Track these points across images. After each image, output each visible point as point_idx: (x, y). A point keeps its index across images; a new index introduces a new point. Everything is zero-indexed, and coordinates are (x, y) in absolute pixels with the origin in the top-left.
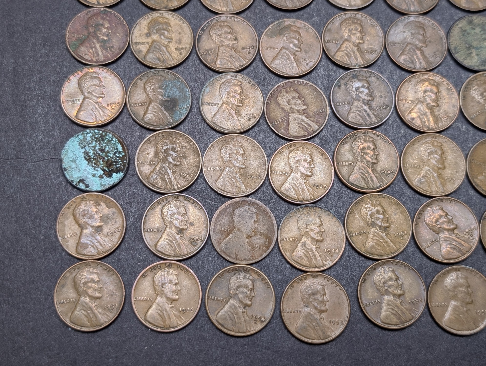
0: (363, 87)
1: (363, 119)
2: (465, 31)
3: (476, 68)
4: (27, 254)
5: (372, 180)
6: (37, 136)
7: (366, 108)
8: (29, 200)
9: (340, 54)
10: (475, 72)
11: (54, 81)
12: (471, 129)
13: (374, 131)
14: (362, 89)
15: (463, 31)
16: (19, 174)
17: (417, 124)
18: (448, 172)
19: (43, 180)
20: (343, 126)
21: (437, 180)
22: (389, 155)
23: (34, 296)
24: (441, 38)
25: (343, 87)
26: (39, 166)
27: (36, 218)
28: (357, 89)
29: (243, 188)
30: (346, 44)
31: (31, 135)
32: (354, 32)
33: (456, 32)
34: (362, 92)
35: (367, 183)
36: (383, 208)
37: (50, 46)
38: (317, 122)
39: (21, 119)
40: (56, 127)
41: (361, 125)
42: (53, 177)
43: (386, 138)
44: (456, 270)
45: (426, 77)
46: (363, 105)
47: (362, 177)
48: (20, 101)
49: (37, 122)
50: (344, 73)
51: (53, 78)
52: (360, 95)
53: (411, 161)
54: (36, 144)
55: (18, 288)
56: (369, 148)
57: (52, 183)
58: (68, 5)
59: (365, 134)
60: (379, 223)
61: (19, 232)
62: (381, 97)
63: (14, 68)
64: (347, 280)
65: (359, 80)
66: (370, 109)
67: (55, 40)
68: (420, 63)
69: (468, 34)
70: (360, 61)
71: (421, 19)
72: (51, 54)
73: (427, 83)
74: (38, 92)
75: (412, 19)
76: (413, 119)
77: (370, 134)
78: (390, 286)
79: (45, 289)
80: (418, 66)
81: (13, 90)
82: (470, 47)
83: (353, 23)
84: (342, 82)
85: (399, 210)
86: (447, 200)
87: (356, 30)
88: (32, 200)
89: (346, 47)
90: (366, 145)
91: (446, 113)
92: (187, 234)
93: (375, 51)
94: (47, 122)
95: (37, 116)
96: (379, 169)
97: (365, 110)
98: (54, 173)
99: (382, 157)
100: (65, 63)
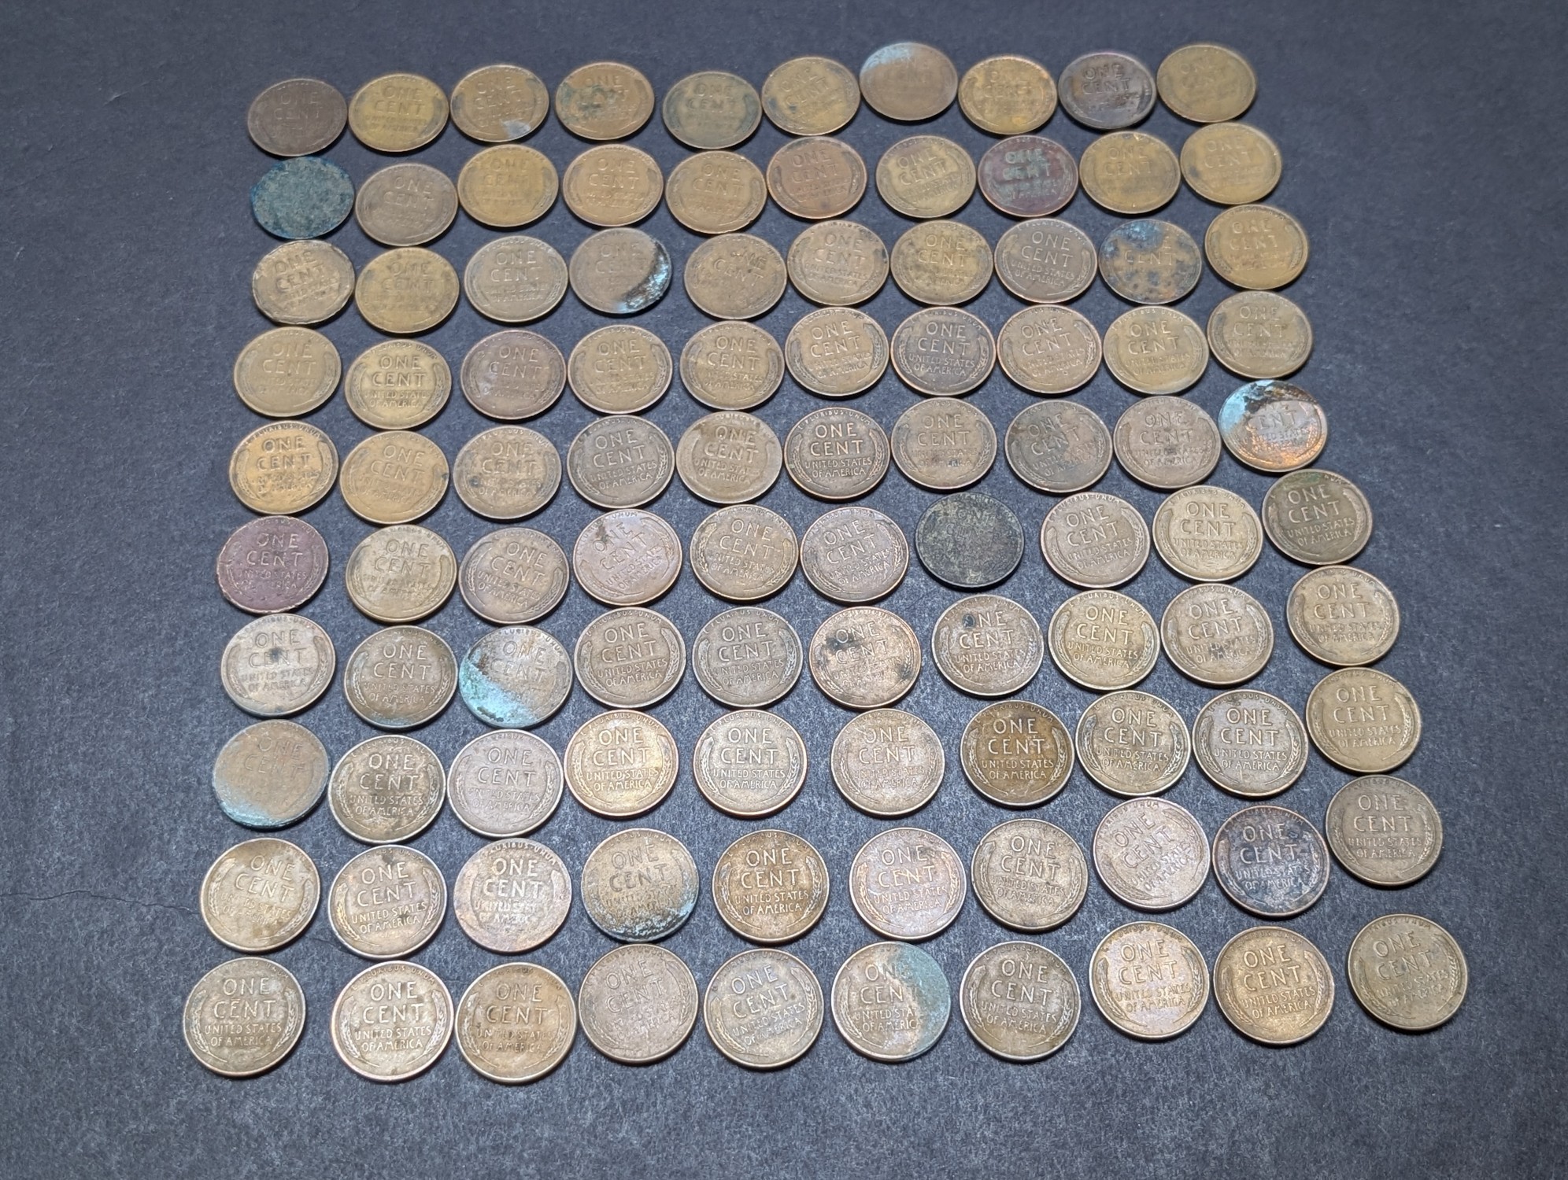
4: (27, 1060)
6: (51, 854)
8: (34, 966)
11: (85, 754)
16: (18, 922)
19: (59, 929)
23: (37, 1135)
26: (54, 905)
27: (45, 997)
31: (41, 851)
37: (79, 691)
39: (23, 823)
40: (86, 835)
42: (77, 924)
48: (22, 793)
49: (51, 828)
51: (82, 749)
54: (48, 867)
55: (9, 1122)
57: (76, 934)
58: (112, 616)
61: (15, 1023)
63: (13, 733)
64: (598, 1087)
67: (88, 681)
72: (81, 705)
74: (55, 774)
79: (57, 1121)
81: (11, 773)
88: (38, 968)
94: (70, 828)
95: (52, 817)
98: (79, 919)
100: (106, 721)
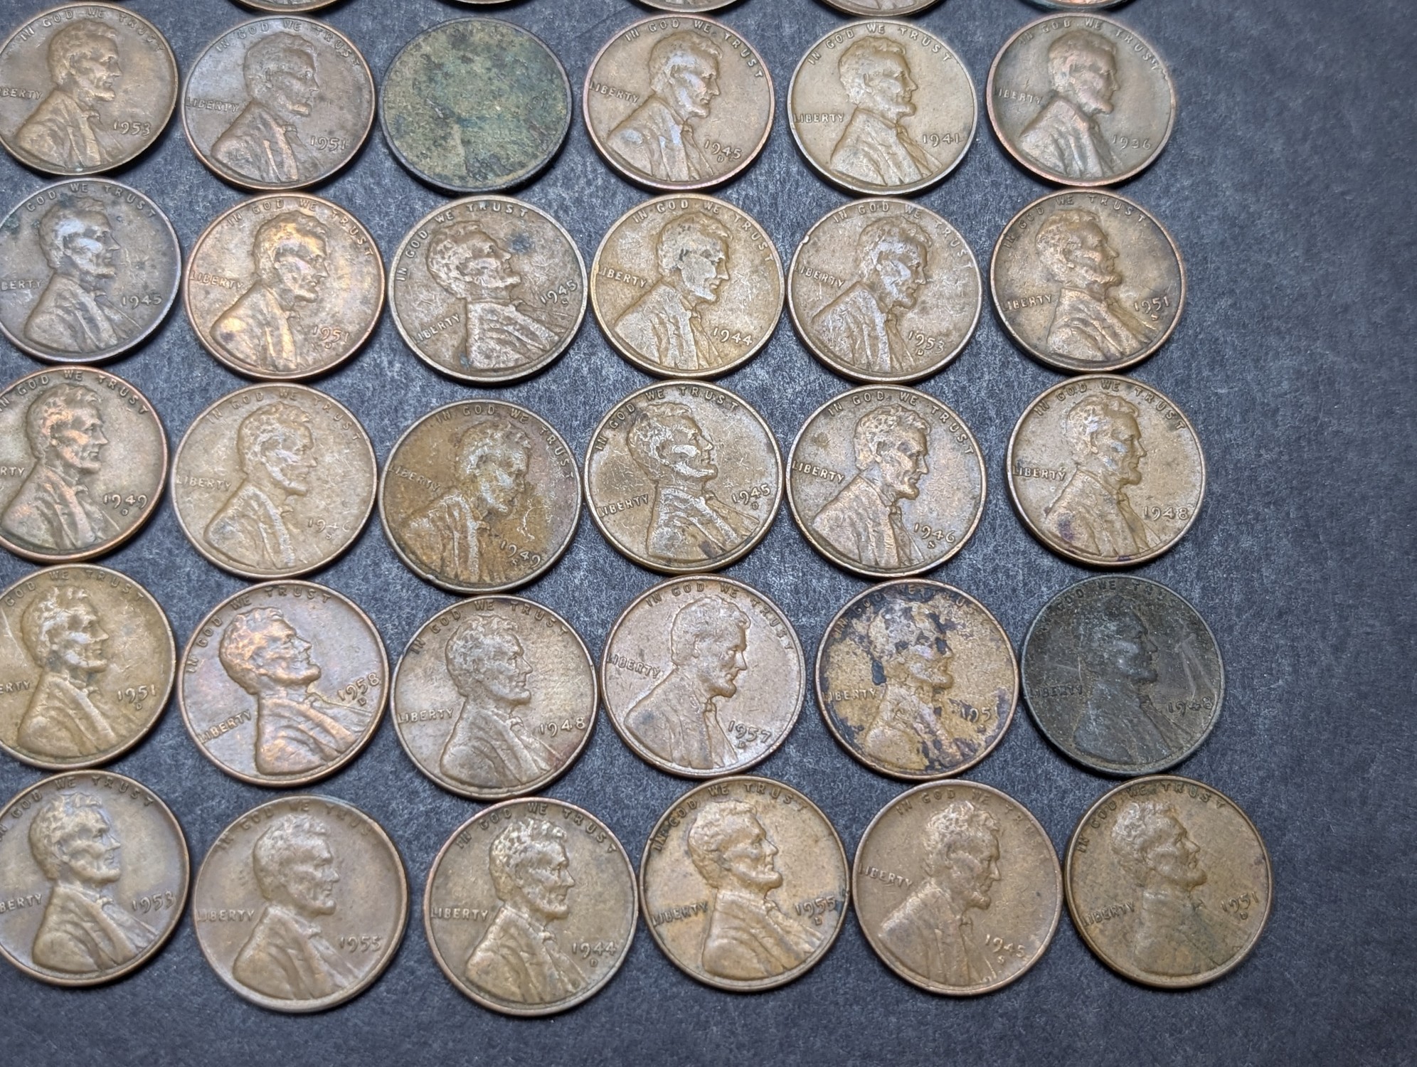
0: (89, 234)
1: (74, 336)
2: (440, 66)
3: (456, 185)
5: (73, 524)
7: (88, 300)
9: (34, 131)
10: (452, 195)
12: (417, 372)
13: (102, 373)
14: (82, 242)
15: (432, 67)
17: (244, 350)
18: (318, 503)
20: (15, 355)
21: (279, 526)
22: (138, 446)
24: (360, 89)
25: (26, 233)
28: (68, 240)
30: (59, 101)
32: (86, 64)
33: (408, 68)
34: (81, 251)
35: (56, 531)
36: (94, 611)
41: (65, 352)
43: (138, 395)
44: (294, 808)
45: (290, 207)
46: (80, 291)
47: (43, 514)
50: (40, 187)
52: (77, 259)
53: (205, 467)
56: (77, 424)
59: (73, 380)
60: (72, 657)
62: (141, 265)
65: (80, 214)
66: (100, 305)
68: (280, 165)
69: (446, 75)
70: (95, 154)
71: (304, 27)
73: (291, 227)
75: (276, 25)
76: (229, 337)
77: (87, 382)
78: (76, 854)
80: (272, 174)
82: (446, 118)
83: (93, 36)
84: (27, 219)
85: (141, 620)
86: (298, 590)
87: (95, 59)
89: (56, 111)
90: (68, 415)
91: (337, 322)
93: (143, 126)
96: (100, 488)
97: (83, 307)
99: (117, 452)
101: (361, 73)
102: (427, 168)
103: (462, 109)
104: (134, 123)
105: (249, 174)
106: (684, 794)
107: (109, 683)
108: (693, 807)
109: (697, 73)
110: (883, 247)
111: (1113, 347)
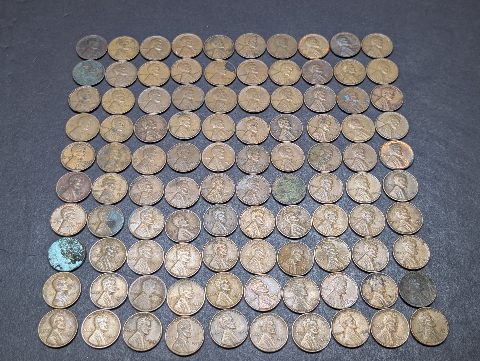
0: (221, 214)
1: (220, 232)
2: (282, 183)
3: (287, 204)
4: (25, 305)
5: (223, 265)
6: (36, 242)
7: (222, 225)
8: (29, 276)
9: (210, 196)
10: (286, 205)
11: (48, 212)
12: (282, 237)
13: (226, 238)
14: (220, 215)
15: (281, 183)
16: (24, 262)
17: (251, 234)
18: (266, 260)
19: (37, 265)
20: (209, 235)
21: (260, 265)
22: (234, 251)
23: (27, 329)
24: (268, 187)
25: (210, 214)
26: (36, 258)
27: (32, 286)
28: (218, 215)
29: (149, 270)
30: (214, 190)
31: (33, 241)
32: (218, 184)
33: (276, 183)
34: (220, 217)
35: (220, 266)
36: (227, 280)
37: (47, 192)
38: (194, 233)
39: (27, 232)
40: (47, 237)
41: (219, 235)
42: (43, 264)
43: (232, 242)
44: (267, 315)
45: (258, 208)
47: (217, 263)
48: (28, 223)
49: (36, 234)
50: (211, 206)
51: (47, 210)
52: (219, 218)
53: (246, 254)
54: (35, 246)
55: (19, 324)
56: (222, 247)
57: (42, 267)
58: (58, 170)
59: (221, 240)
60: (224, 289)
61: (22, 294)
62: (231, 219)
63: (26, 204)
64: (204, 321)
65: (219, 210)
66: (224, 226)
67: (50, 189)
68: (255, 201)
69: (283, 184)
70: (221, 200)
71: (257, 176)
72: (47, 196)
73: (258, 212)
74: (38, 217)
75: (252, 176)
76: (248, 231)
77: (223, 240)
78: (228, 324)
79: (34, 325)
80: (253, 203)
81: (25, 217)
82: (284, 192)
83: (219, 179)
84: (210, 211)
85: (236, 282)
86: (264, 276)
87: (220, 183)
88: (30, 277)
89: (213, 192)
90: (220, 246)
91: (267, 228)
92: (115, 295)
93: (230, 194)
94: (42, 234)
95: (37, 231)
96: (227, 259)
97: (221, 227)
98: (44, 262)
99: (229, 252)
100: (55, 202)
101: (268, 184)
102: (281, 201)
103: (287, 190)
104: (228, 194)
105: (249, 203)
106: (337, 312)
107: (231, 293)
108: (340, 314)
109: (329, 183)
110: (366, 213)
111: (410, 230)
